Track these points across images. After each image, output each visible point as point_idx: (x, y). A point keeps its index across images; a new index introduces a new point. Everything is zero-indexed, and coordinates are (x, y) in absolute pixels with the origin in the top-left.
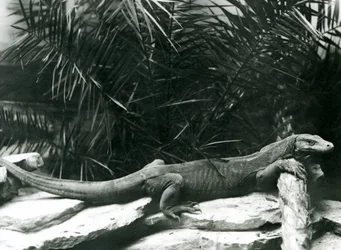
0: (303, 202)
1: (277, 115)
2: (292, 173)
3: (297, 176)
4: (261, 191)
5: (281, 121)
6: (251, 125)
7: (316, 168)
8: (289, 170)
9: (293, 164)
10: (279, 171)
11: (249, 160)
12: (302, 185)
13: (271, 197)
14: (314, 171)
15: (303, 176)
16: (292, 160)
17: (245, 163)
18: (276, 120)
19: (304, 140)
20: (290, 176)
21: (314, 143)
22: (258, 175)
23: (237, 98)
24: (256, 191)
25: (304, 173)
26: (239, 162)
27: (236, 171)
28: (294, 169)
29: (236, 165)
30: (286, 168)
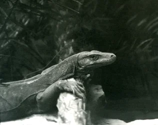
0: (80, 119)
1: (60, 40)
2: (71, 92)
3: (76, 95)
4: (42, 113)
5: (63, 44)
6: (38, 55)
7: (97, 89)
8: (68, 89)
9: (72, 83)
10: (58, 92)
11: (29, 83)
12: (80, 103)
13: (52, 118)
14: (95, 92)
15: (82, 95)
16: (72, 80)
17: (25, 86)
18: (58, 45)
19: (87, 57)
20: (69, 95)
21: (98, 57)
22: (38, 97)
23: (22, 26)
24: (37, 113)
25: (83, 92)
26: (19, 86)
27: (15, 95)
28: (73, 88)
29: (16, 88)
30: (65, 88)
